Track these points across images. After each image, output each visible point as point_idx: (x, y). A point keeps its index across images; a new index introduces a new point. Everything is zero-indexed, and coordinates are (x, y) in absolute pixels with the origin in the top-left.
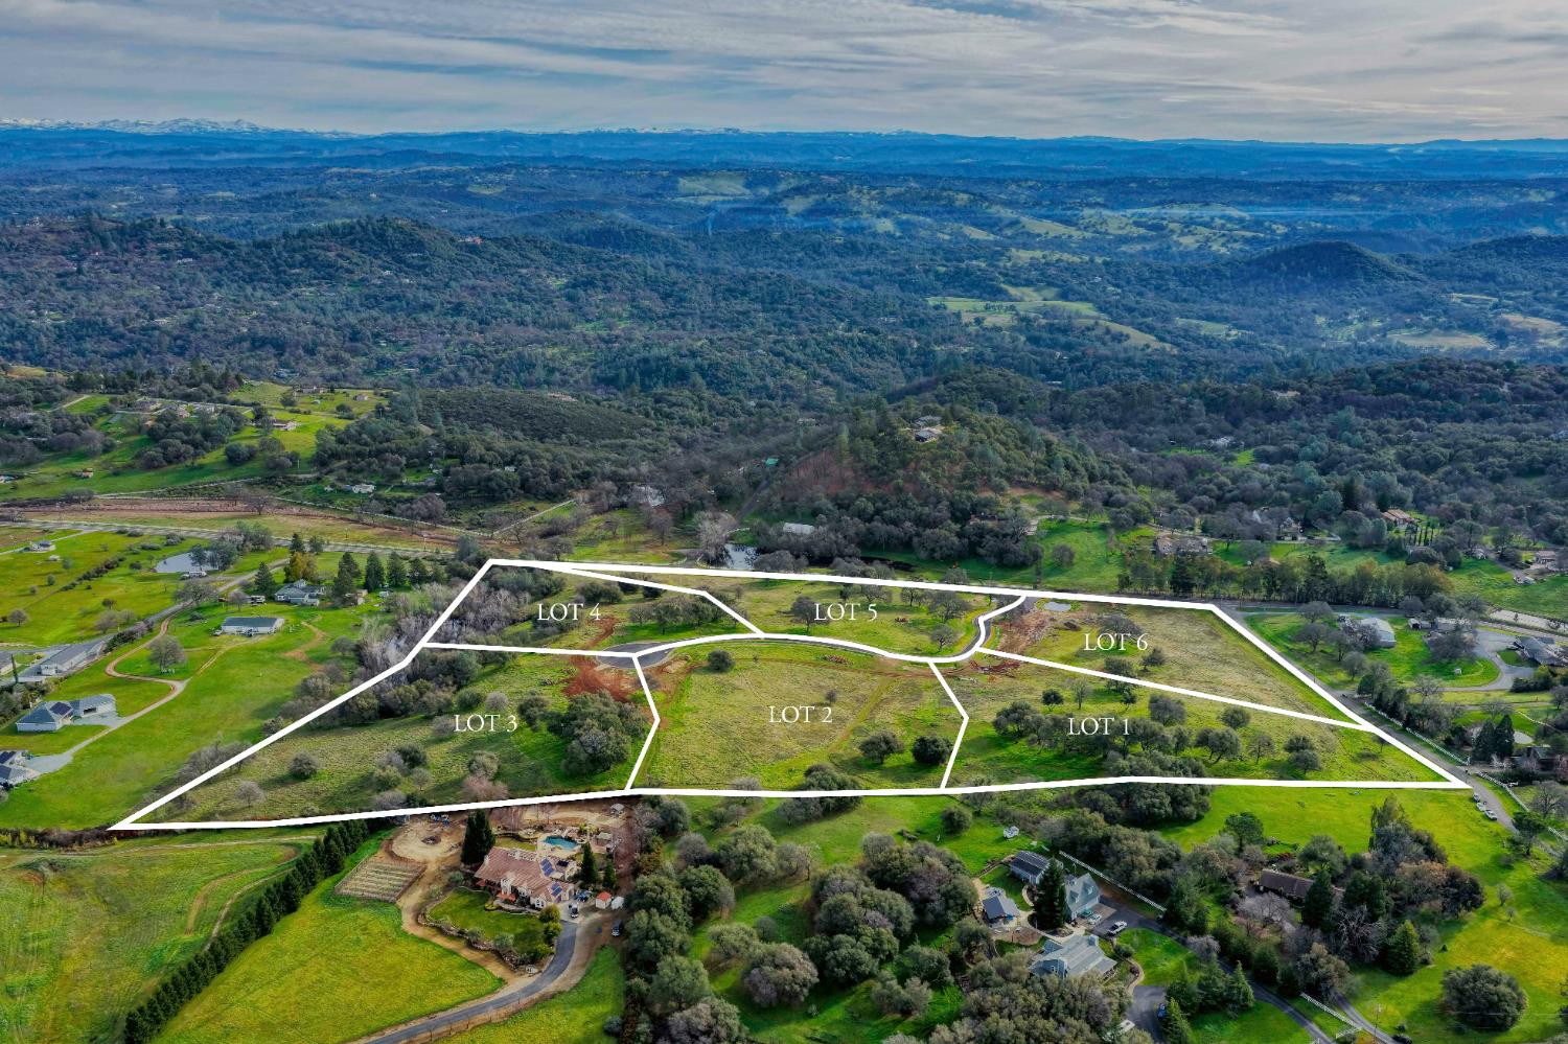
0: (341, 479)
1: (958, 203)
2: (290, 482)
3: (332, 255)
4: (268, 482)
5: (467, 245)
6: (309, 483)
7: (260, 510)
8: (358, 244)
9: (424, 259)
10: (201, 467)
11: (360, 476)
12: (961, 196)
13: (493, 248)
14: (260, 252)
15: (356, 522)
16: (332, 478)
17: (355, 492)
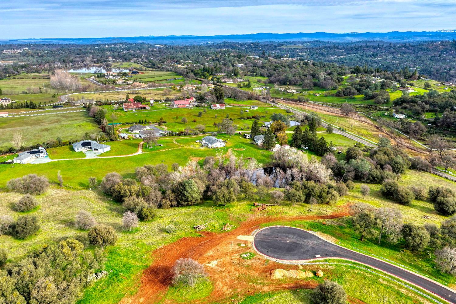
0: (397, 112)
2: (376, 109)
4: (368, 107)
6: (382, 110)
7: (347, 115)
10: (354, 98)
11: (404, 111)
15: (377, 128)
16: (394, 110)
17: (395, 117)
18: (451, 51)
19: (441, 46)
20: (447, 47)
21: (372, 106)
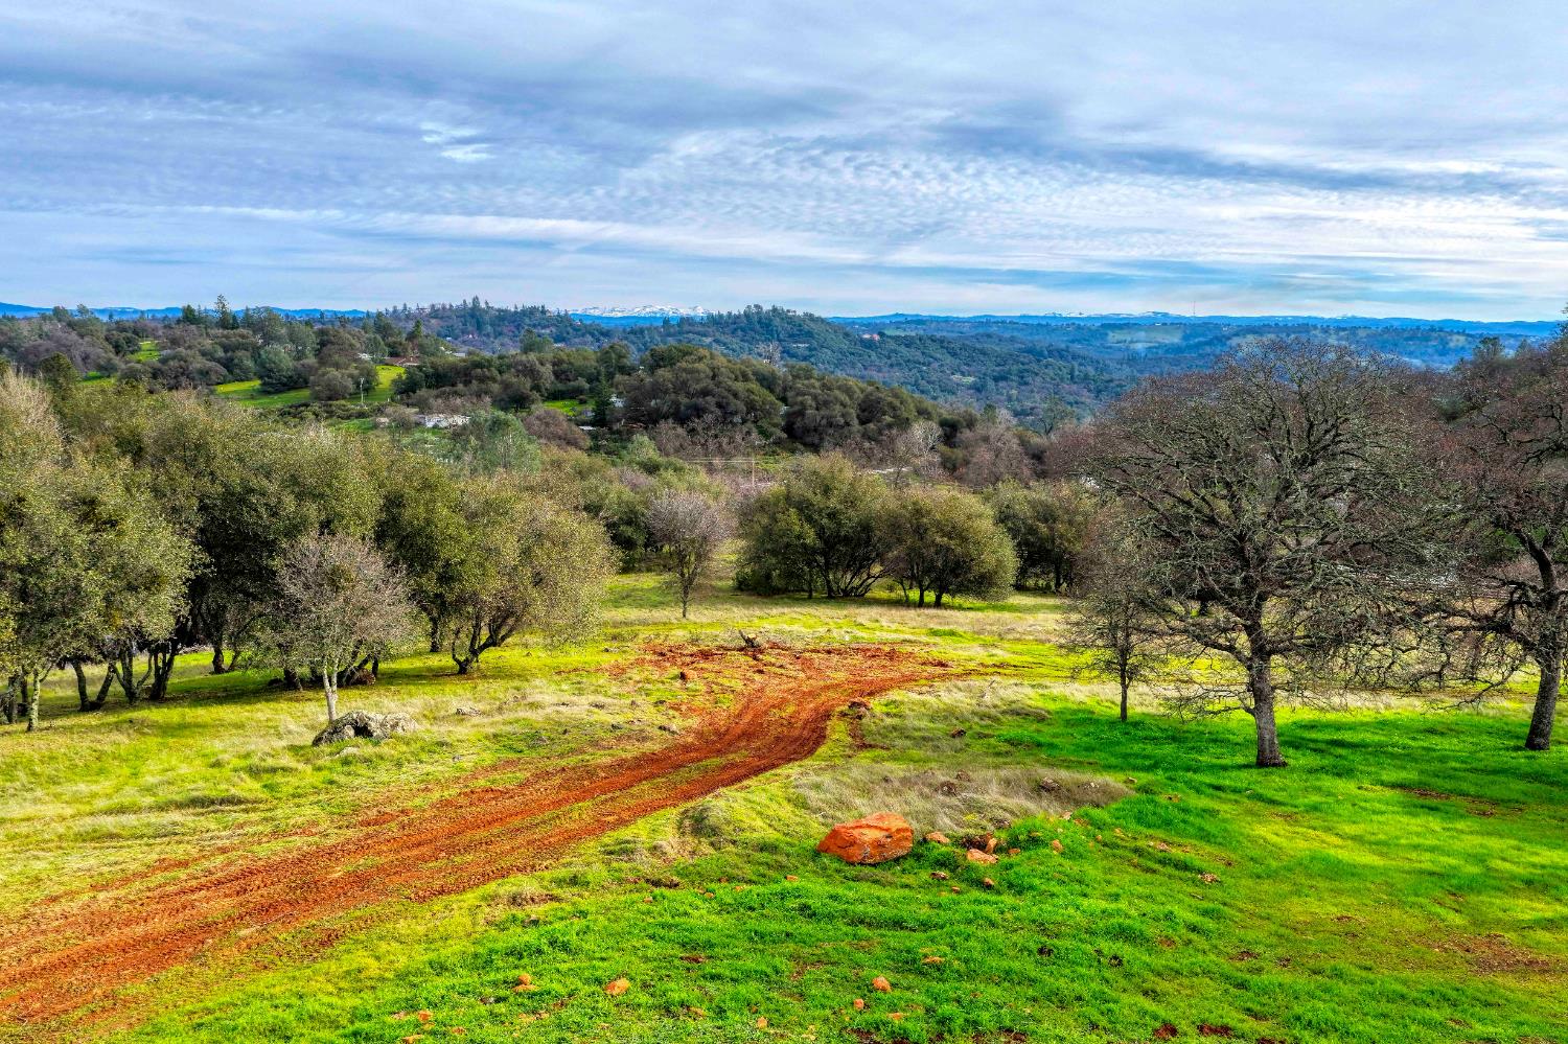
1: (1452, 345)
3: (708, 340)
5: (862, 341)
8: (740, 333)
9: (810, 349)
12: (1455, 337)
13: (892, 345)
14: (632, 337)
17: (430, 425)
18: (464, 332)
19: (433, 321)
20: (450, 323)
21: (307, 405)
